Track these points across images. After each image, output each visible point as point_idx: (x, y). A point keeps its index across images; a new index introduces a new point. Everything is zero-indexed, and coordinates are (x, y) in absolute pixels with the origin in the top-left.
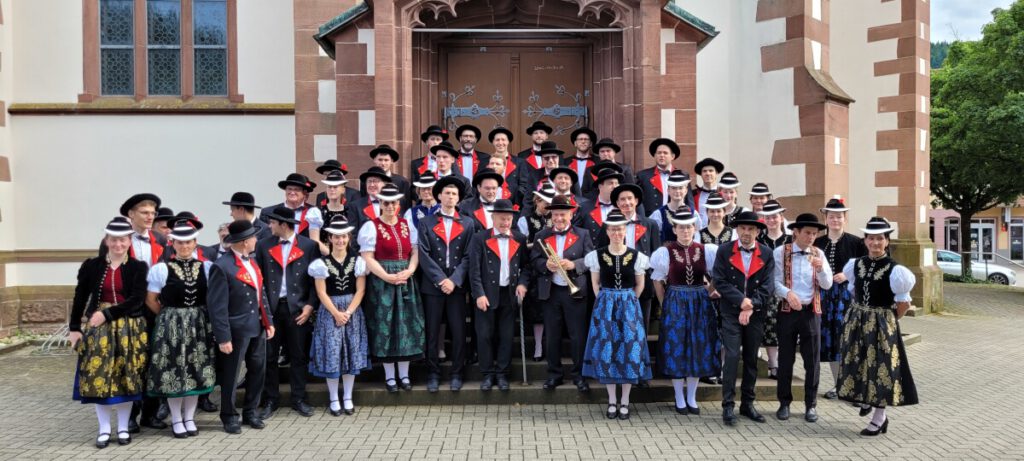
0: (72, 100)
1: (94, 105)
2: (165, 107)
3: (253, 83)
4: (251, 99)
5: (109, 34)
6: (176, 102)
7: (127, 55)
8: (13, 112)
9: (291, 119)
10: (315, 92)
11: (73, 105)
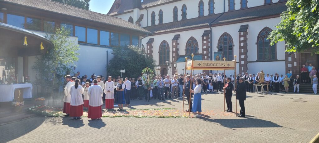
0: (255, 60)
1: (258, 61)
4: (279, 59)
10: (288, 59)
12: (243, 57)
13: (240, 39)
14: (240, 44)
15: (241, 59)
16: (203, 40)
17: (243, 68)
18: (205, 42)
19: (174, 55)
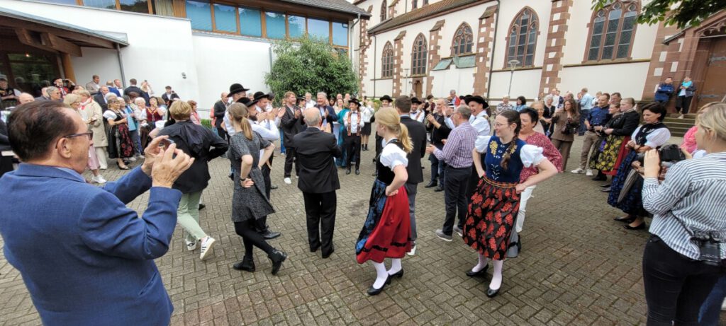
1: (586, 64)
3: (635, 55)
4: (634, 59)
5: (593, 45)
6: (610, 61)
7: (597, 50)
8: (564, 67)
9: (649, 63)
10: (659, 56)
11: (580, 64)
16: (481, 26)
17: (548, 79)
18: (483, 30)
19: (431, 58)
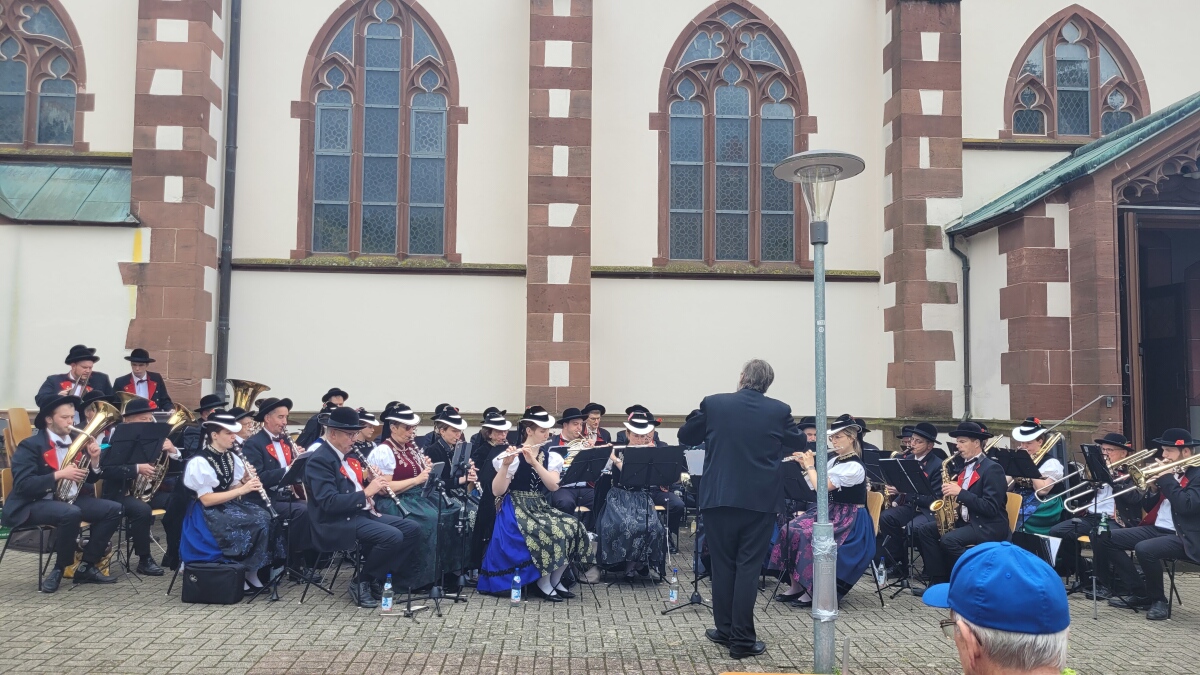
0: (650, 264)
1: (668, 269)
2: (740, 272)
8: (593, 276)
10: (922, 263)
11: (649, 268)
12: (561, 215)
13: (537, 53)
14: (538, 104)
15: (544, 241)
18: (171, 30)
